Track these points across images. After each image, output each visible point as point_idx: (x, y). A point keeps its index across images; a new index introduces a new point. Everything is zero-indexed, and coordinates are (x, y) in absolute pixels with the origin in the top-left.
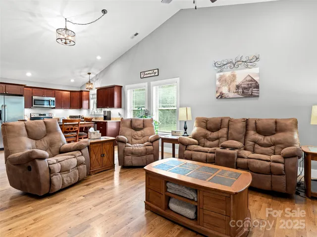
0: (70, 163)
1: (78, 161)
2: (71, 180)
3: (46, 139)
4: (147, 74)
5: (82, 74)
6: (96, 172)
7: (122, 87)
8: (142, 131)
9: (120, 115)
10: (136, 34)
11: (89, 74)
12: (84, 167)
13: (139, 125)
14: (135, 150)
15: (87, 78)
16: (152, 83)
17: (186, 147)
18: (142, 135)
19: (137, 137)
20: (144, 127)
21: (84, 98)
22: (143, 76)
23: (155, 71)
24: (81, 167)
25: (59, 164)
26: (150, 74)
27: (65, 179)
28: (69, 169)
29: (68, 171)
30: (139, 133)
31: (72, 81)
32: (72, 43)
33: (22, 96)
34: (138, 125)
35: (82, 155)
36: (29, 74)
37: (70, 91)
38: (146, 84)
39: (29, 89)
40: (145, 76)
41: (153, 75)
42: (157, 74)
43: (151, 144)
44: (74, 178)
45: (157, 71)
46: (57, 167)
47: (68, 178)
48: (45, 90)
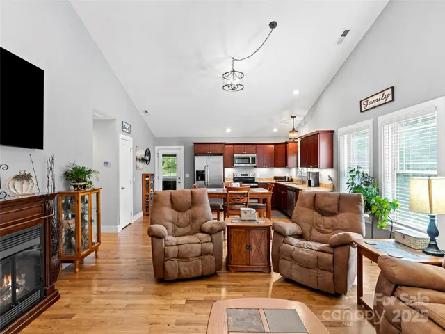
0: (189, 249)
1: (202, 249)
2: (190, 272)
3: (189, 211)
4: (371, 103)
5: (284, 119)
6: (239, 270)
7: (333, 132)
8: (334, 218)
9: (330, 179)
10: (346, 33)
11: (293, 117)
12: (211, 259)
13: (330, 206)
14: (297, 253)
15: (290, 124)
16: (381, 119)
17: (395, 290)
18: (332, 226)
19: (322, 229)
20: (339, 210)
21: (289, 152)
22: (365, 107)
23: (386, 93)
24: (206, 257)
25: (176, 247)
26: (377, 100)
27: (182, 268)
28: (187, 256)
29: (187, 259)
30: (328, 220)
31: (275, 130)
32: (240, 87)
33: (221, 155)
34: (326, 206)
35: (211, 241)
36: (228, 130)
37: (274, 144)
38: (370, 122)
39: (230, 146)
40: (369, 107)
41: (384, 101)
42: (390, 98)
43: (331, 250)
44: (194, 270)
45: (390, 91)
46: (172, 251)
47: (185, 268)
48: (246, 146)
